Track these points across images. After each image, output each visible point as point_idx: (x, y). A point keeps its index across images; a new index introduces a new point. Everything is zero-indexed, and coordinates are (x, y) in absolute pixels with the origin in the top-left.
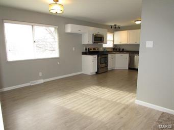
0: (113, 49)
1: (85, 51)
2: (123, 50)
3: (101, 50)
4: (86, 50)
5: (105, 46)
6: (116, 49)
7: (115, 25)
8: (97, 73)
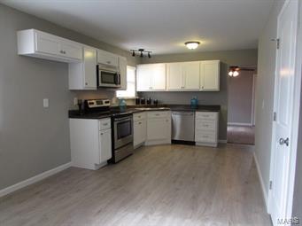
0: (137, 101)
1: (77, 108)
2: (156, 102)
3: (114, 103)
4: (80, 105)
5: (120, 94)
6: (143, 102)
7: (140, 50)
8: (111, 162)
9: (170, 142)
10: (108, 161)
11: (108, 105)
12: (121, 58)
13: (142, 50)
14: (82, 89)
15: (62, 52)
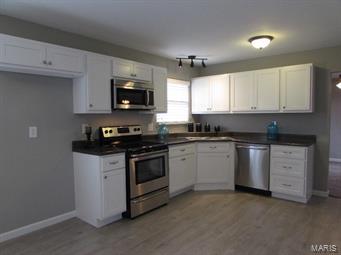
0: (190, 127)
1: (85, 138)
2: (218, 129)
4: (89, 134)
6: (199, 129)
7: (190, 57)
8: (127, 216)
9: (233, 188)
10: (123, 214)
11: (139, 133)
12: (156, 68)
13: (192, 57)
14: (84, 112)
15: (45, 63)
